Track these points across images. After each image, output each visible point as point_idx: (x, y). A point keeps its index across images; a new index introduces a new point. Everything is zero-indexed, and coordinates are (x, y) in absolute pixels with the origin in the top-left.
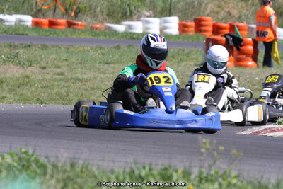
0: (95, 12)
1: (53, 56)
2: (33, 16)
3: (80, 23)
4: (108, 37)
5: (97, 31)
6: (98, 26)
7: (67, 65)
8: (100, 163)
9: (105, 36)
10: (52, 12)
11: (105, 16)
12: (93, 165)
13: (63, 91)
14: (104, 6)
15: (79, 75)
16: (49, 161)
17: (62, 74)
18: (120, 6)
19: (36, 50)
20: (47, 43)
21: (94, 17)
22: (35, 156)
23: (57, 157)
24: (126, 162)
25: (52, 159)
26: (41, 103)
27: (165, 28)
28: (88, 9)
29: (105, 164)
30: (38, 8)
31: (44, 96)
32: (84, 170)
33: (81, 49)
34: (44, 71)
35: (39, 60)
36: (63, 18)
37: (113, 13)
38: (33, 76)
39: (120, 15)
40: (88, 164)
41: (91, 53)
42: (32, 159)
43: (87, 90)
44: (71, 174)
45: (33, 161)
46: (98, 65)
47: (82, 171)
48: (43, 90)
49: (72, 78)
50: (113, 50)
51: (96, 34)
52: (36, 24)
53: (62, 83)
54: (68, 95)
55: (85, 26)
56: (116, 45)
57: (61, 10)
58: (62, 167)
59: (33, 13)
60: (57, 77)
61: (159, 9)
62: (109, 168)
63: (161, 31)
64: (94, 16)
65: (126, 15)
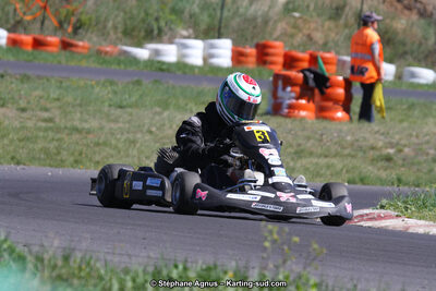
0: (105, 27)
1: (38, 93)
2: (9, 30)
3: (81, 43)
4: (122, 66)
5: (107, 58)
6: (108, 49)
7: (60, 108)
8: (109, 258)
9: (119, 64)
10: (38, 25)
11: (120, 35)
12: (98, 260)
13: (52, 146)
14: (119, 19)
15: (77, 123)
16: (30, 252)
17: (50, 120)
18: (143, 21)
19: (12, 83)
20: (29, 73)
21: (103, 35)
22: (8, 243)
23: (42, 246)
24: (149, 257)
25: (35, 249)
26: (18, 163)
27: (212, 56)
28: (94, 23)
29: (116, 259)
30: (18, 18)
31: (22, 154)
32: (83, 267)
33: (82, 83)
34: (24, 115)
35: (17, 97)
36: (55, 35)
37: (133, 30)
38: (7, 122)
39: (143, 34)
40: (91, 258)
41: (97, 89)
42: (5, 246)
43: (88, 146)
44: (64, 271)
45: (5, 250)
46: (106, 109)
47: (80, 269)
48: (22, 144)
49: (66, 128)
50: (131, 86)
51: (105, 62)
52: (13, 43)
53: (51, 134)
54: (59, 153)
55: (89, 49)
56: (136, 78)
57: (52, 22)
58: (50, 260)
59: (9, 26)
60: (43, 125)
61: (203, 27)
62: (123, 266)
63: (205, 60)
64: (104, 33)
65: (152, 34)
